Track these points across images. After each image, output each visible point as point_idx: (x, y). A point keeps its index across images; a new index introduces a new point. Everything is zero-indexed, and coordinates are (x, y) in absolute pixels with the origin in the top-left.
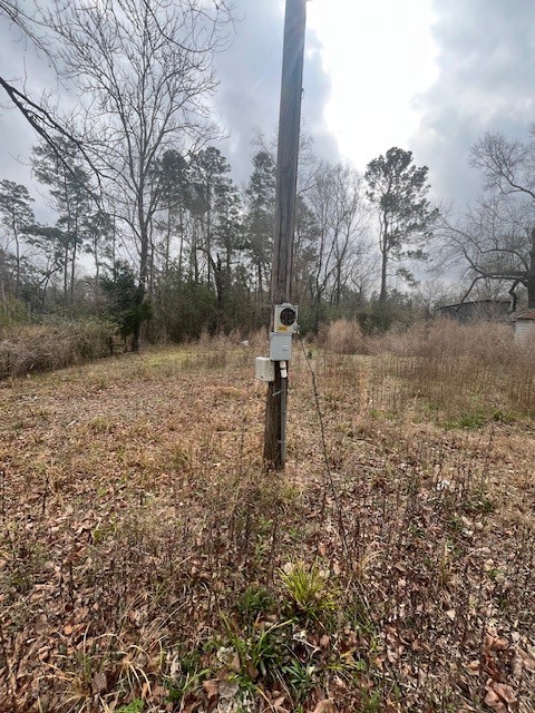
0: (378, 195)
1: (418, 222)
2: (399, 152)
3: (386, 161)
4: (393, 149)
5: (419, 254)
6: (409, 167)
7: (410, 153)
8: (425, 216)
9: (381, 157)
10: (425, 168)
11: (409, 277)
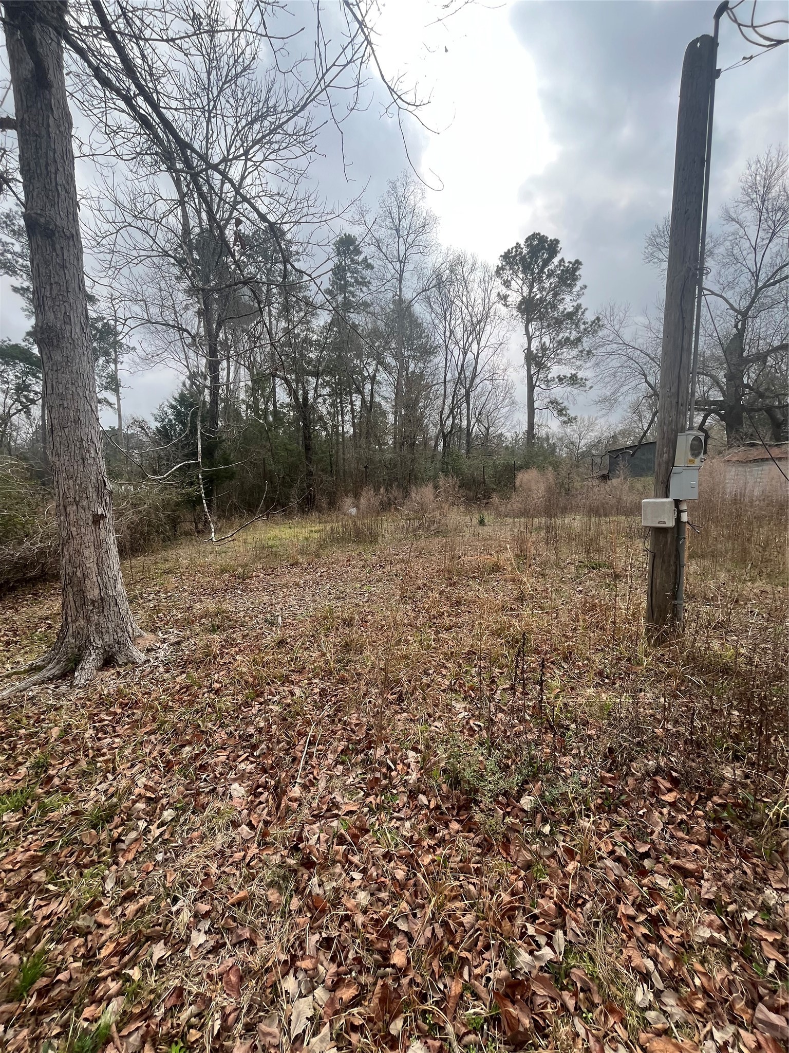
0: (515, 298)
1: (574, 335)
2: (542, 239)
3: (525, 251)
4: (534, 236)
5: (574, 380)
6: (556, 261)
7: (557, 241)
8: (582, 327)
9: (518, 246)
10: (578, 262)
11: (561, 412)
